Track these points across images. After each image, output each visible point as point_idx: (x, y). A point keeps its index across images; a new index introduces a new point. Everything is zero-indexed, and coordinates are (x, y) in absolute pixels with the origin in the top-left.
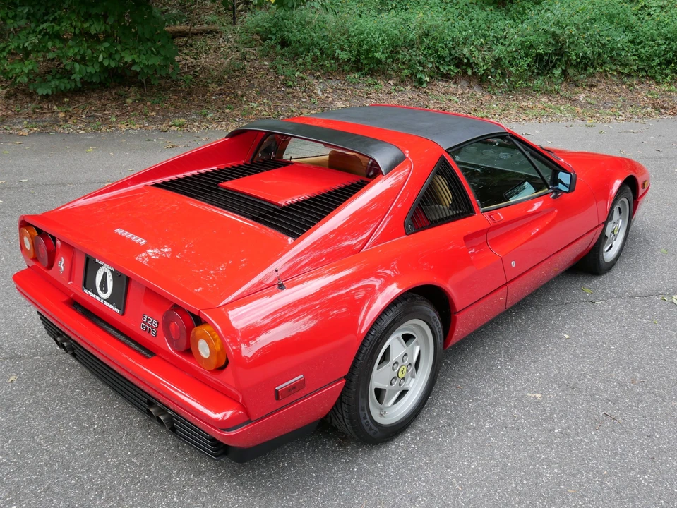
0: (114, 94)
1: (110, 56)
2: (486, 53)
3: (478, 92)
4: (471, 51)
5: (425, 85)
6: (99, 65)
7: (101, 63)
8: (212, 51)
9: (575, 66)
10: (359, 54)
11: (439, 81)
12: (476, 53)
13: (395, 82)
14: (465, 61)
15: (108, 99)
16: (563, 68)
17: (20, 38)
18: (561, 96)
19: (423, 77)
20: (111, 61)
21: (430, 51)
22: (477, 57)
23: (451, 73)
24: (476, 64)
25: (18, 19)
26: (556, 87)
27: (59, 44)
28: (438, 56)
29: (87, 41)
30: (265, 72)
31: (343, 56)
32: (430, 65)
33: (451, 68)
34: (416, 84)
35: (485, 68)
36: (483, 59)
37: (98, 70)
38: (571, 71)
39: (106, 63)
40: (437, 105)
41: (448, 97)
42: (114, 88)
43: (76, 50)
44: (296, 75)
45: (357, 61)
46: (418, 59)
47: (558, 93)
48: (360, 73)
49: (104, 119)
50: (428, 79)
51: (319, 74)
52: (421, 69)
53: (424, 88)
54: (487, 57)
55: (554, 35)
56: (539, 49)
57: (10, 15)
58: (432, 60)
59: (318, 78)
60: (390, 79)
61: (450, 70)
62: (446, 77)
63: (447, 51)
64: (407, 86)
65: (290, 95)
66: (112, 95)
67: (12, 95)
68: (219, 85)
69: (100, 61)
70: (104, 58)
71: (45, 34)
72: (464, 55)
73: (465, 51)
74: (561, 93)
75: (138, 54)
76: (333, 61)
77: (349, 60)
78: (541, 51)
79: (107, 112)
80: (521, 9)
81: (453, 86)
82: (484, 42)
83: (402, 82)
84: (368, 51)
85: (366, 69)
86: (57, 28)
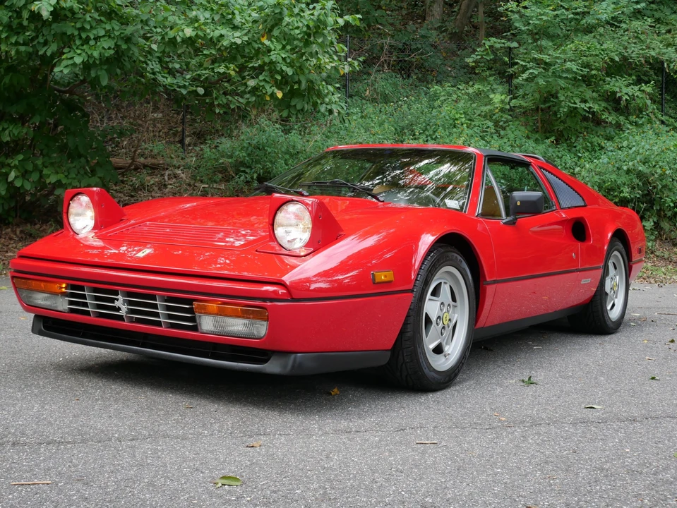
0: (18, 232)
1: (25, 175)
6: (6, 186)
8: (156, 188)
9: (670, 219)
15: (11, 239)
16: (655, 220)
18: (658, 256)
20: (26, 181)
26: (650, 244)
38: (666, 225)
39: (18, 184)
42: (18, 225)
47: (652, 253)
49: (6, 262)
55: (640, 175)
56: (622, 192)
66: (15, 234)
69: (9, 181)
70: (16, 177)
74: (657, 253)
75: (66, 174)
78: (627, 195)
79: (11, 254)
80: (589, 144)
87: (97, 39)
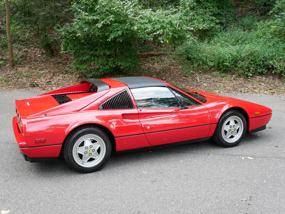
1: (113, 63)
2: (282, 63)
3: (277, 81)
4: (274, 62)
5: (249, 77)
7: (110, 66)
10: (219, 63)
11: (258, 76)
12: (277, 63)
13: (236, 76)
14: (271, 67)
17: (83, 57)
19: (249, 74)
20: (113, 65)
21: (252, 62)
22: (277, 65)
23: (264, 72)
24: (276, 68)
25: (84, 50)
27: (96, 58)
28: (257, 64)
29: (106, 58)
30: (179, 70)
31: (212, 64)
32: (252, 69)
33: (264, 70)
34: (245, 77)
35: (281, 70)
36: (280, 66)
37: (108, 68)
39: (111, 66)
40: (252, 87)
41: (260, 83)
42: (116, 75)
43: (101, 61)
44: (191, 72)
45: (219, 67)
46: (246, 65)
48: (220, 72)
50: (251, 75)
51: (201, 71)
52: (247, 70)
53: (249, 79)
54: (282, 65)
57: (82, 49)
58: (253, 66)
59: (200, 73)
60: (233, 75)
61: (263, 71)
62: (261, 74)
63: (261, 63)
64: (241, 78)
65: (185, 80)
67: (80, 77)
68: (157, 75)
70: (111, 64)
71: (91, 55)
72: (271, 64)
73: (271, 62)
75: (123, 62)
76: (207, 66)
77: (214, 66)
81: (264, 78)
82: (281, 58)
83: (240, 76)
84: (223, 62)
85: (222, 70)
86: (96, 53)
87: (118, 31)
